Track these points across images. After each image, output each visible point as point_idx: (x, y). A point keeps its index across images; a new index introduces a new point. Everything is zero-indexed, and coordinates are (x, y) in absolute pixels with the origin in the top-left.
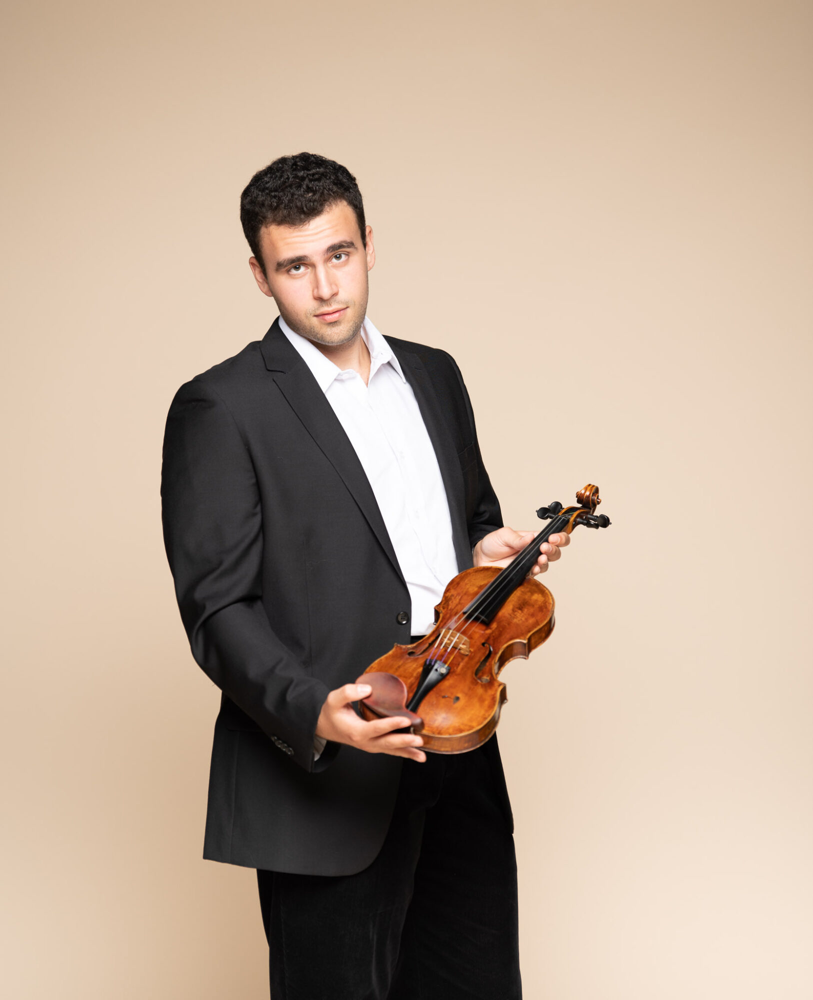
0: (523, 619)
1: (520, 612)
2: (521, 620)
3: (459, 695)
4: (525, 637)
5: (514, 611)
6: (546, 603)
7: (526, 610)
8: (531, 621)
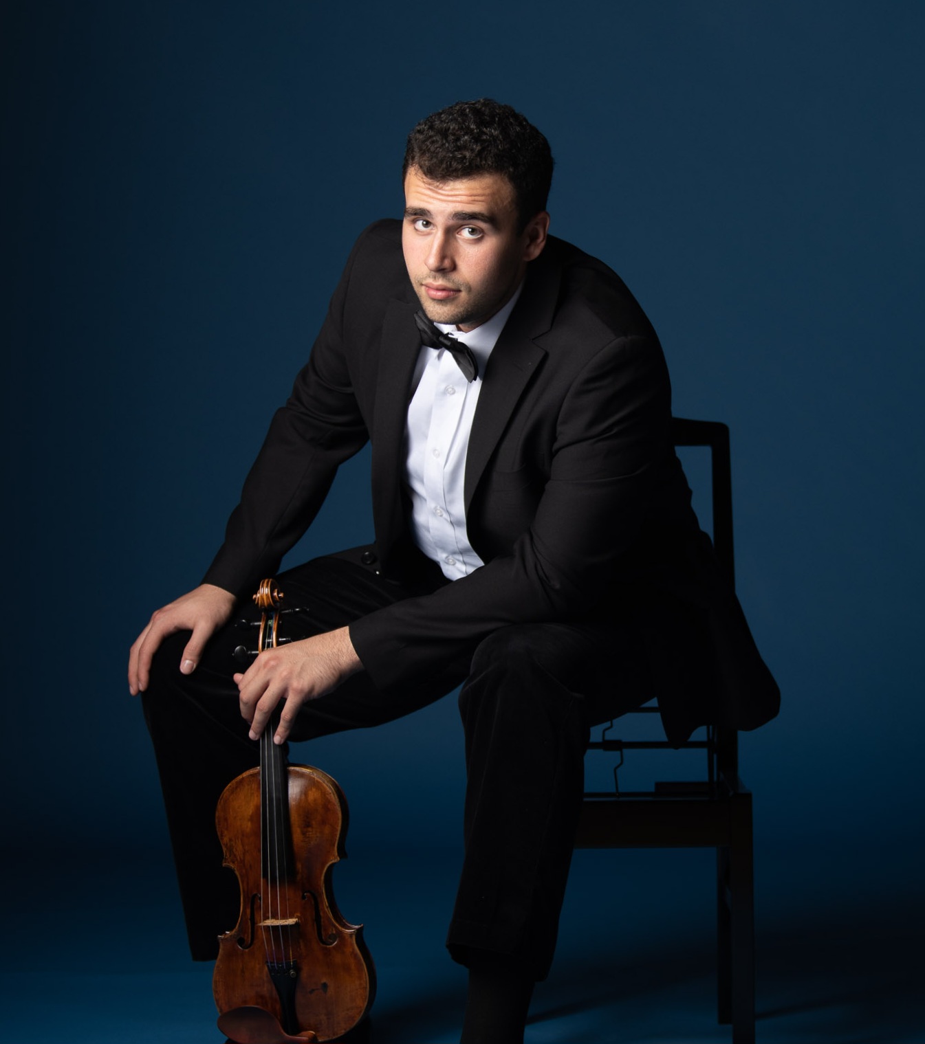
0: (318, 835)
1: (310, 829)
2: (317, 837)
3: (324, 980)
4: (334, 855)
5: (304, 833)
6: (325, 795)
7: (314, 822)
8: (327, 830)
